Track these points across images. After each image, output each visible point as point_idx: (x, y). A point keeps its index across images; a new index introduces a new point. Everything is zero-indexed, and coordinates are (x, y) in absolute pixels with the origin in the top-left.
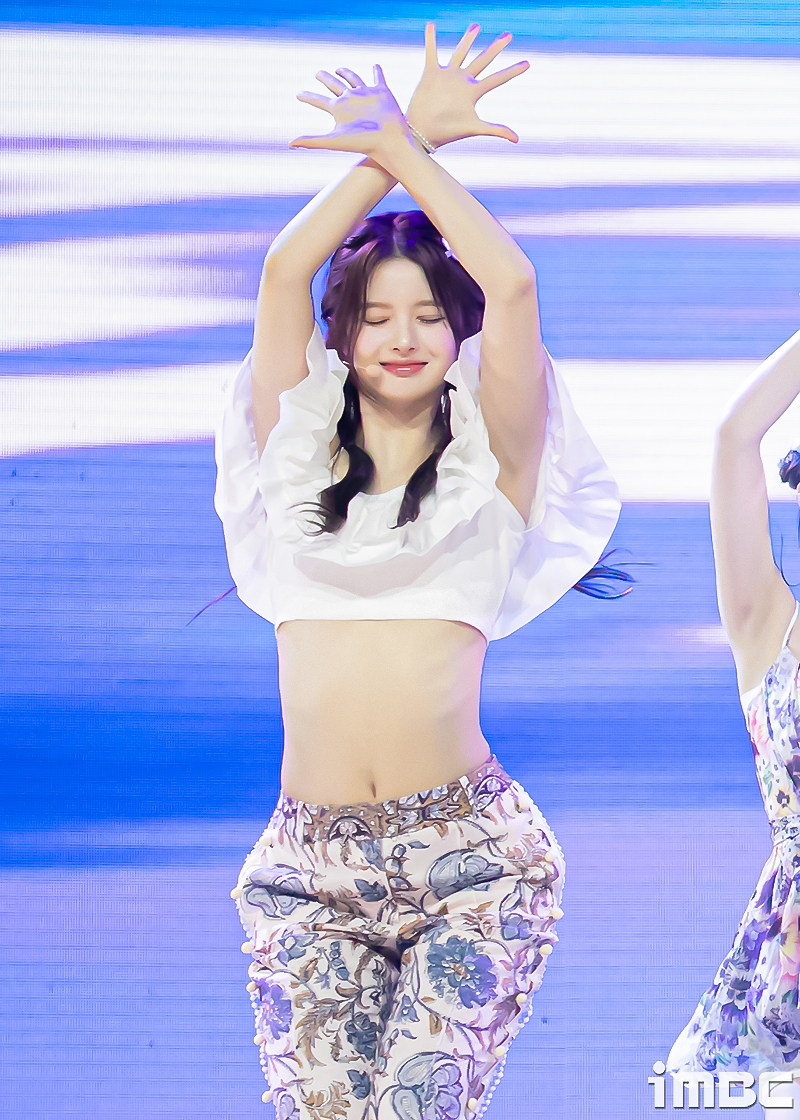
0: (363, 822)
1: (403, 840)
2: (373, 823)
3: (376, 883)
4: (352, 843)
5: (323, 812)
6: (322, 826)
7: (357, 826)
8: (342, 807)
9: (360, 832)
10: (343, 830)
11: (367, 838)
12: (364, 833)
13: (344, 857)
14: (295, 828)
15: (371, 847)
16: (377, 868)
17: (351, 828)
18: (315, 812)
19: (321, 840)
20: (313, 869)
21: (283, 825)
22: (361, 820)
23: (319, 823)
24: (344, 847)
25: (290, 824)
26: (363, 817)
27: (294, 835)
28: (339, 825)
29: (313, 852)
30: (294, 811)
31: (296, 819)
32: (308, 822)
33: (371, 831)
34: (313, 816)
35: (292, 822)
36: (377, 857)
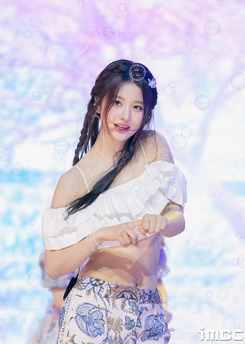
0: (134, 294)
1: (144, 305)
2: (138, 296)
3: (133, 320)
4: (127, 301)
5: (117, 287)
7: (132, 296)
8: (127, 287)
9: (132, 298)
10: (125, 296)
11: (134, 301)
12: (134, 299)
13: (123, 306)
14: (100, 291)
15: (135, 305)
16: (135, 314)
17: (129, 295)
18: (113, 286)
19: (113, 298)
20: (106, 308)
21: (91, 289)
22: (133, 294)
23: (114, 291)
24: (124, 302)
25: (97, 289)
26: (135, 293)
27: (98, 293)
28: (124, 293)
29: (109, 302)
30: (100, 284)
31: (101, 287)
32: (108, 289)
33: (137, 299)
34: (111, 288)
35: (99, 288)
36: (137, 310)
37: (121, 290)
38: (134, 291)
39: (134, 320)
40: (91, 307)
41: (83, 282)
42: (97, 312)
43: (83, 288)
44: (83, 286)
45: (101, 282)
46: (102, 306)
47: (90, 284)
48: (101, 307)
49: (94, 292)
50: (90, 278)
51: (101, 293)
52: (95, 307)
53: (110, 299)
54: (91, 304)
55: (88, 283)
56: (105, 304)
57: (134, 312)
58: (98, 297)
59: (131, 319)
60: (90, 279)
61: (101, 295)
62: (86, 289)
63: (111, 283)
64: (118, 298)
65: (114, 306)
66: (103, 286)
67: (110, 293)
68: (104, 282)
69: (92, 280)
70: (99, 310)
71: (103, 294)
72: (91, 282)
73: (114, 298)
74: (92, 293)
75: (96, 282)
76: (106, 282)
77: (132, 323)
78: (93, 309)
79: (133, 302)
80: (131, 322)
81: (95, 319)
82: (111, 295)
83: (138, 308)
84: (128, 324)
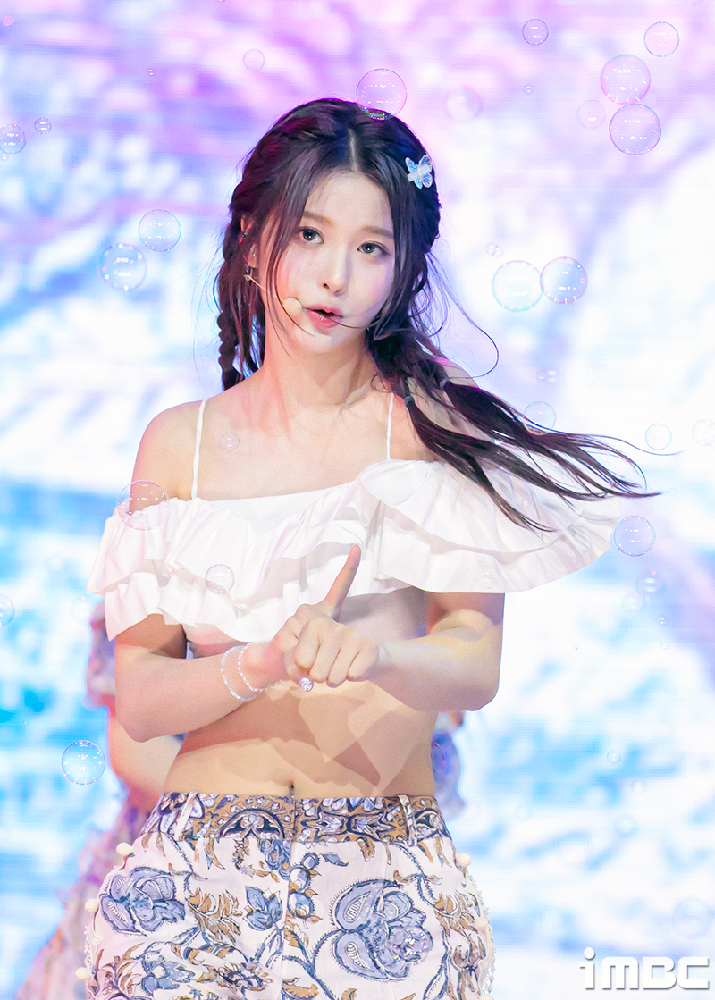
0: (275, 816)
2: (287, 819)
3: (273, 897)
4: (252, 840)
5: (222, 803)
6: (215, 819)
7: (266, 821)
8: (253, 797)
9: (267, 828)
10: (245, 824)
11: (275, 836)
12: (273, 830)
13: (239, 858)
14: (173, 824)
15: (277, 848)
16: (279, 877)
17: (257, 822)
18: (212, 803)
19: (209, 836)
20: (189, 871)
21: (155, 824)
22: (271, 814)
23: (213, 816)
24: (242, 848)
25: (168, 820)
26: (276, 811)
27: (168, 832)
28: (242, 818)
29: (194, 849)
30: (178, 805)
31: (179, 813)
32: (197, 815)
33: (283, 828)
34: (206, 809)
35: (172, 816)
36: (283, 862)
37: (233, 809)
38: (275, 807)
39: (277, 894)
45: (182, 800)
46: (179, 865)
47: (156, 814)
48: (177, 870)
49: (160, 831)
51: (174, 829)
53: (201, 843)
54: (148, 869)
56: (185, 859)
57: (276, 872)
58: (167, 842)
59: (267, 895)
61: (175, 834)
63: (205, 795)
64: (224, 833)
65: (211, 859)
66: (183, 809)
67: (200, 825)
68: (188, 796)
69: (164, 799)
71: (178, 830)
72: (160, 806)
73: (212, 836)
74: (154, 836)
75: (169, 803)
77: (273, 906)
79: (270, 841)
80: (267, 903)
82: (204, 829)
83: (288, 855)
84: (258, 911)
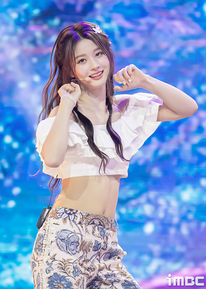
1: (108, 231)
2: (105, 223)
3: (100, 243)
4: (97, 227)
5: (88, 215)
6: (87, 219)
7: (100, 222)
8: (96, 215)
9: (100, 225)
10: (95, 222)
12: (102, 225)
13: (93, 231)
14: (74, 219)
15: (102, 230)
16: (102, 238)
17: (98, 222)
18: (85, 215)
19: (86, 224)
20: (80, 233)
21: (67, 217)
22: (101, 221)
24: (94, 228)
25: (72, 217)
26: (102, 220)
27: (73, 221)
28: (94, 221)
29: (82, 227)
30: (74, 213)
31: (75, 216)
32: (81, 217)
33: (104, 225)
34: (83, 216)
35: (73, 216)
36: (104, 234)
37: (91, 218)
38: (102, 219)
40: (68, 232)
41: (58, 212)
42: (74, 236)
43: (59, 217)
44: (59, 215)
45: (75, 211)
46: (77, 231)
47: (65, 214)
49: (70, 219)
50: (64, 208)
51: (75, 220)
52: (72, 233)
53: (84, 226)
54: (68, 230)
55: (63, 213)
56: (79, 230)
57: (102, 237)
58: (73, 224)
59: (99, 243)
60: (65, 210)
61: (76, 222)
62: (62, 217)
63: (82, 212)
64: (90, 224)
65: (87, 231)
66: (76, 215)
67: (83, 221)
68: (77, 211)
69: (66, 210)
70: (76, 234)
71: (78, 221)
72: (66, 212)
73: (87, 224)
74: (68, 220)
75: (70, 212)
76: (79, 211)
77: (99, 246)
78: (71, 234)
79: (101, 228)
81: (72, 242)
82: (84, 222)
83: (105, 233)
84: (96, 247)
